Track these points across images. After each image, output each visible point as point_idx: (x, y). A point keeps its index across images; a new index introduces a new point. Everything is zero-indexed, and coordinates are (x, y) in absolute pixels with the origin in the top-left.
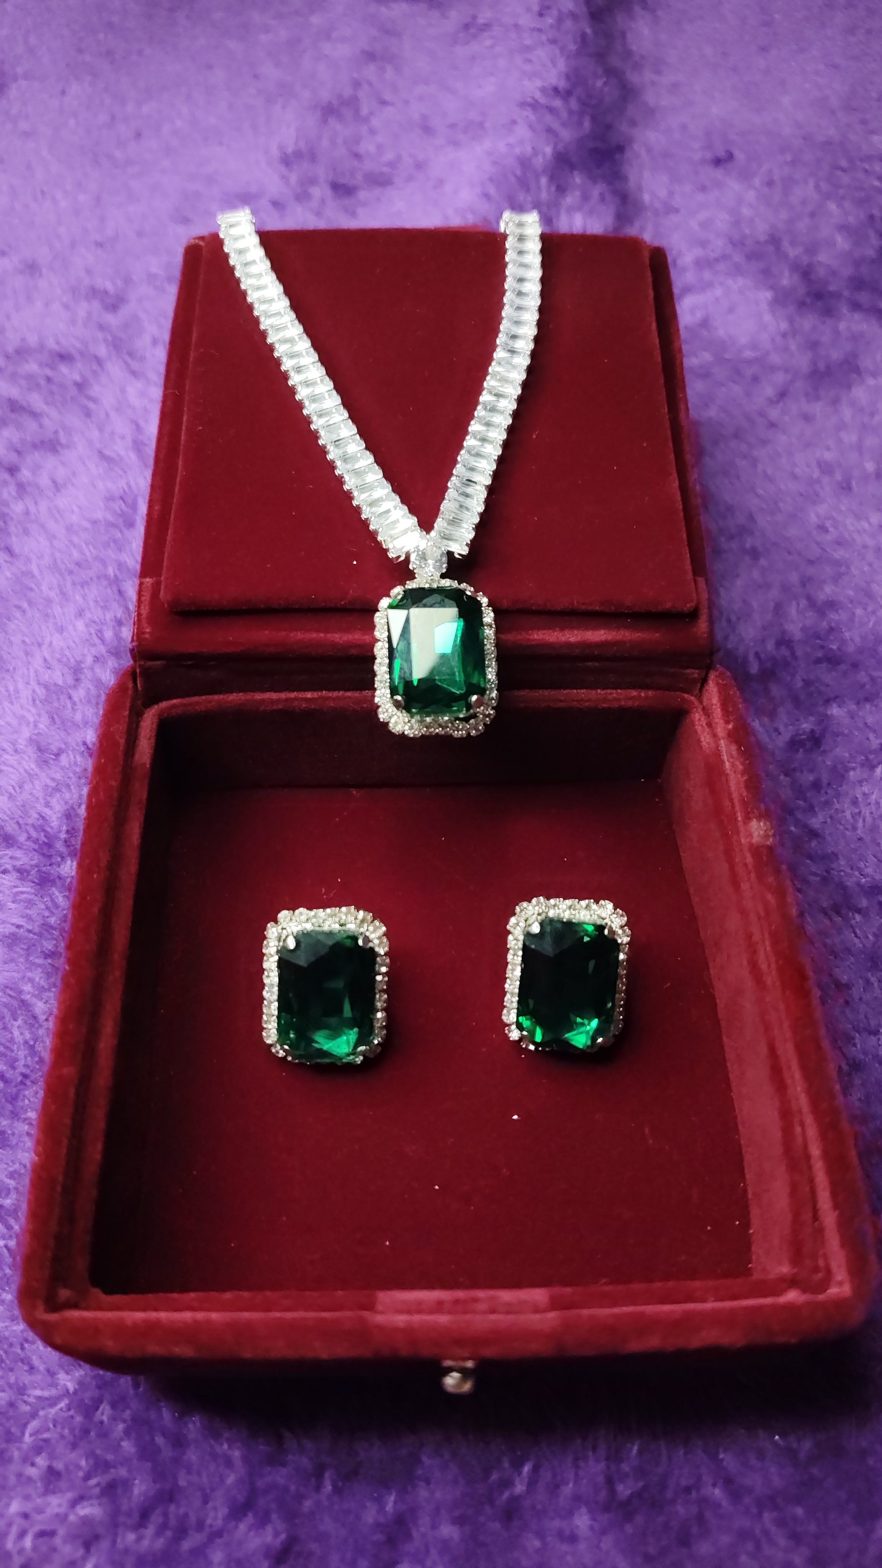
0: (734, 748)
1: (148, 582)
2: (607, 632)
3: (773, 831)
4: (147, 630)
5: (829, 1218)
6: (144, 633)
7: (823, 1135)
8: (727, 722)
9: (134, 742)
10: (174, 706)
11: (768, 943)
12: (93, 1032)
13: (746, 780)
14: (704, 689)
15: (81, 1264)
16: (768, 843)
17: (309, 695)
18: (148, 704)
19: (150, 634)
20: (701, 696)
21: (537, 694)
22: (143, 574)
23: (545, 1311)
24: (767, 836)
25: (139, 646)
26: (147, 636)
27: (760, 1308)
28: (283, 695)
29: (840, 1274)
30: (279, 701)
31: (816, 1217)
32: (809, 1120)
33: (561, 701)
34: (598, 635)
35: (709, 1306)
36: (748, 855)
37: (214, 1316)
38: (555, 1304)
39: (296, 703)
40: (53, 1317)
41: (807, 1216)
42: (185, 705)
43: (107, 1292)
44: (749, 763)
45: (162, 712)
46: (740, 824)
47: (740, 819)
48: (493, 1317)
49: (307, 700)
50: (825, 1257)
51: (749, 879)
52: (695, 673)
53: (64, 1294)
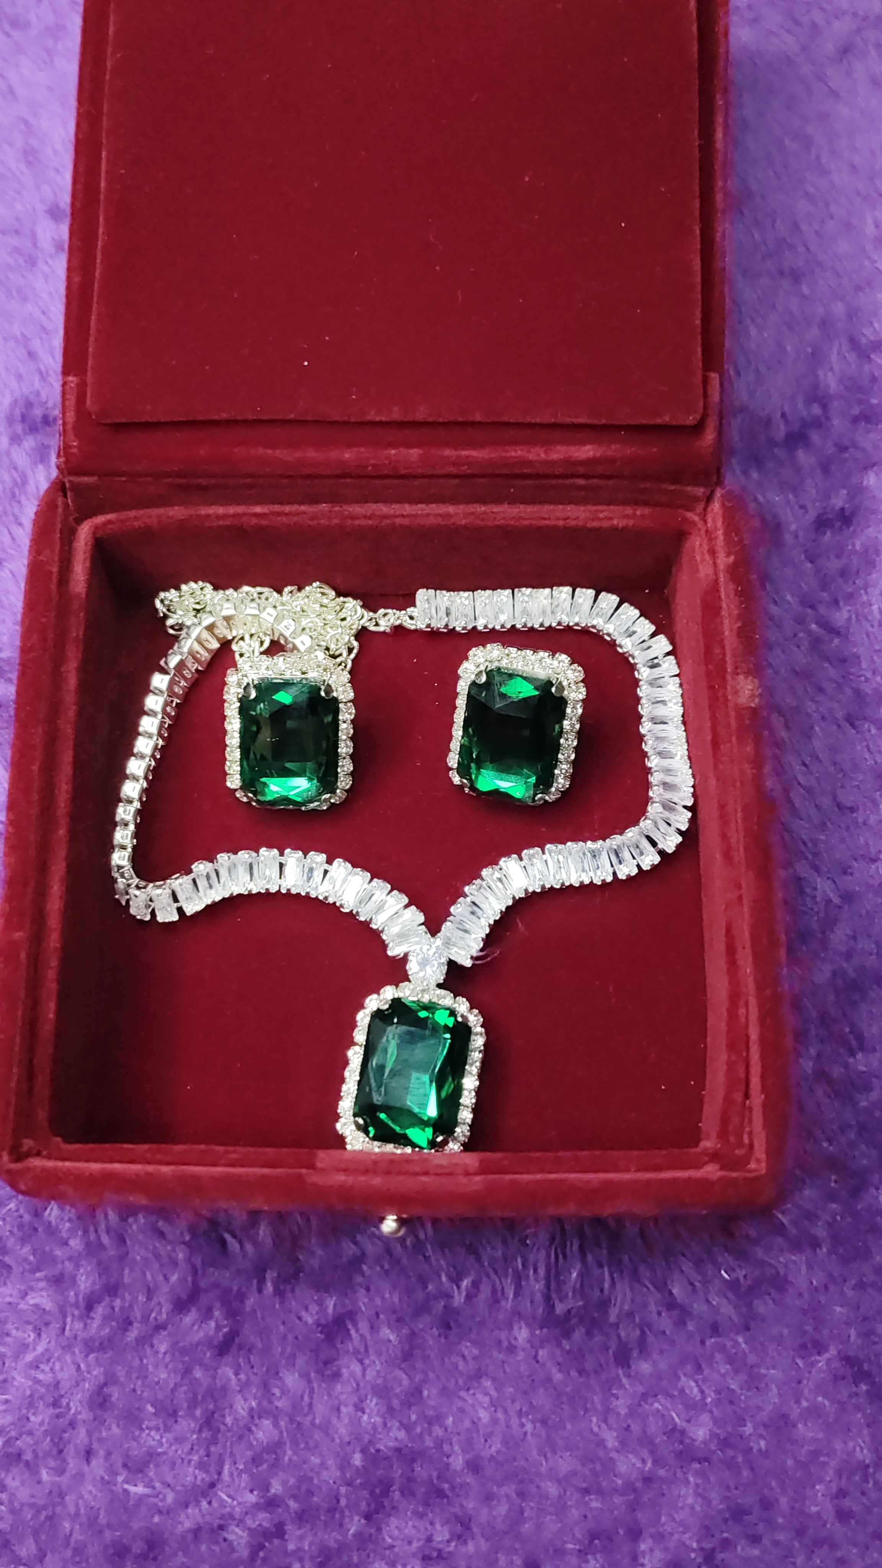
0: (731, 586)
1: (72, 382)
2: (595, 446)
3: (760, 691)
4: (75, 444)
5: (757, 1099)
6: (72, 447)
7: (762, 1021)
8: (728, 555)
9: (68, 567)
10: (110, 522)
11: (739, 815)
12: (41, 893)
13: (739, 628)
14: (709, 509)
15: (42, 1115)
16: (753, 705)
17: (258, 509)
18: (79, 521)
19: (78, 447)
20: (705, 516)
21: (517, 510)
22: (65, 372)
23: (476, 1174)
24: (752, 696)
25: (67, 462)
26: (75, 450)
27: (675, 1180)
28: (232, 510)
29: (760, 1152)
30: (225, 516)
31: (747, 1096)
32: (753, 1001)
33: (544, 519)
34: (586, 452)
35: (627, 1176)
36: (733, 714)
37: (165, 1169)
38: (484, 1170)
39: (245, 519)
40: (19, 1166)
41: (738, 1096)
42: (122, 521)
43: (66, 1141)
44: (745, 608)
45: (97, 528)
46: (729, 677)
47: (729, 670)
48: (424, 1179)
49: (256, 515)
50: (750, 1133)
51: (730, 742)
52: (700, 491)
53: (28, 1144)
